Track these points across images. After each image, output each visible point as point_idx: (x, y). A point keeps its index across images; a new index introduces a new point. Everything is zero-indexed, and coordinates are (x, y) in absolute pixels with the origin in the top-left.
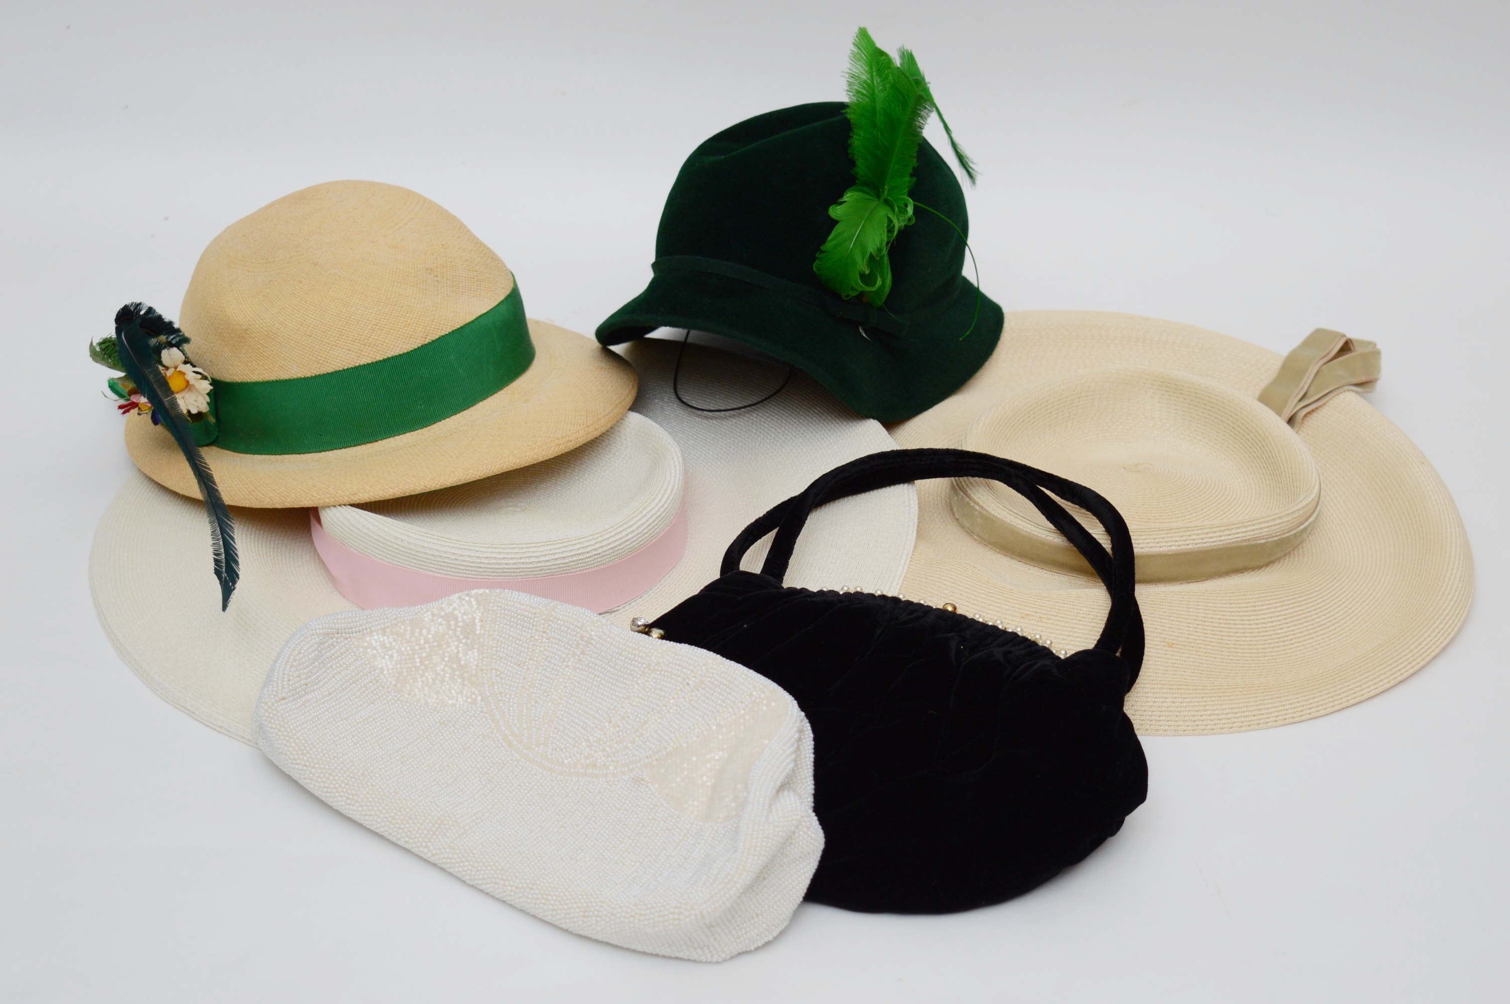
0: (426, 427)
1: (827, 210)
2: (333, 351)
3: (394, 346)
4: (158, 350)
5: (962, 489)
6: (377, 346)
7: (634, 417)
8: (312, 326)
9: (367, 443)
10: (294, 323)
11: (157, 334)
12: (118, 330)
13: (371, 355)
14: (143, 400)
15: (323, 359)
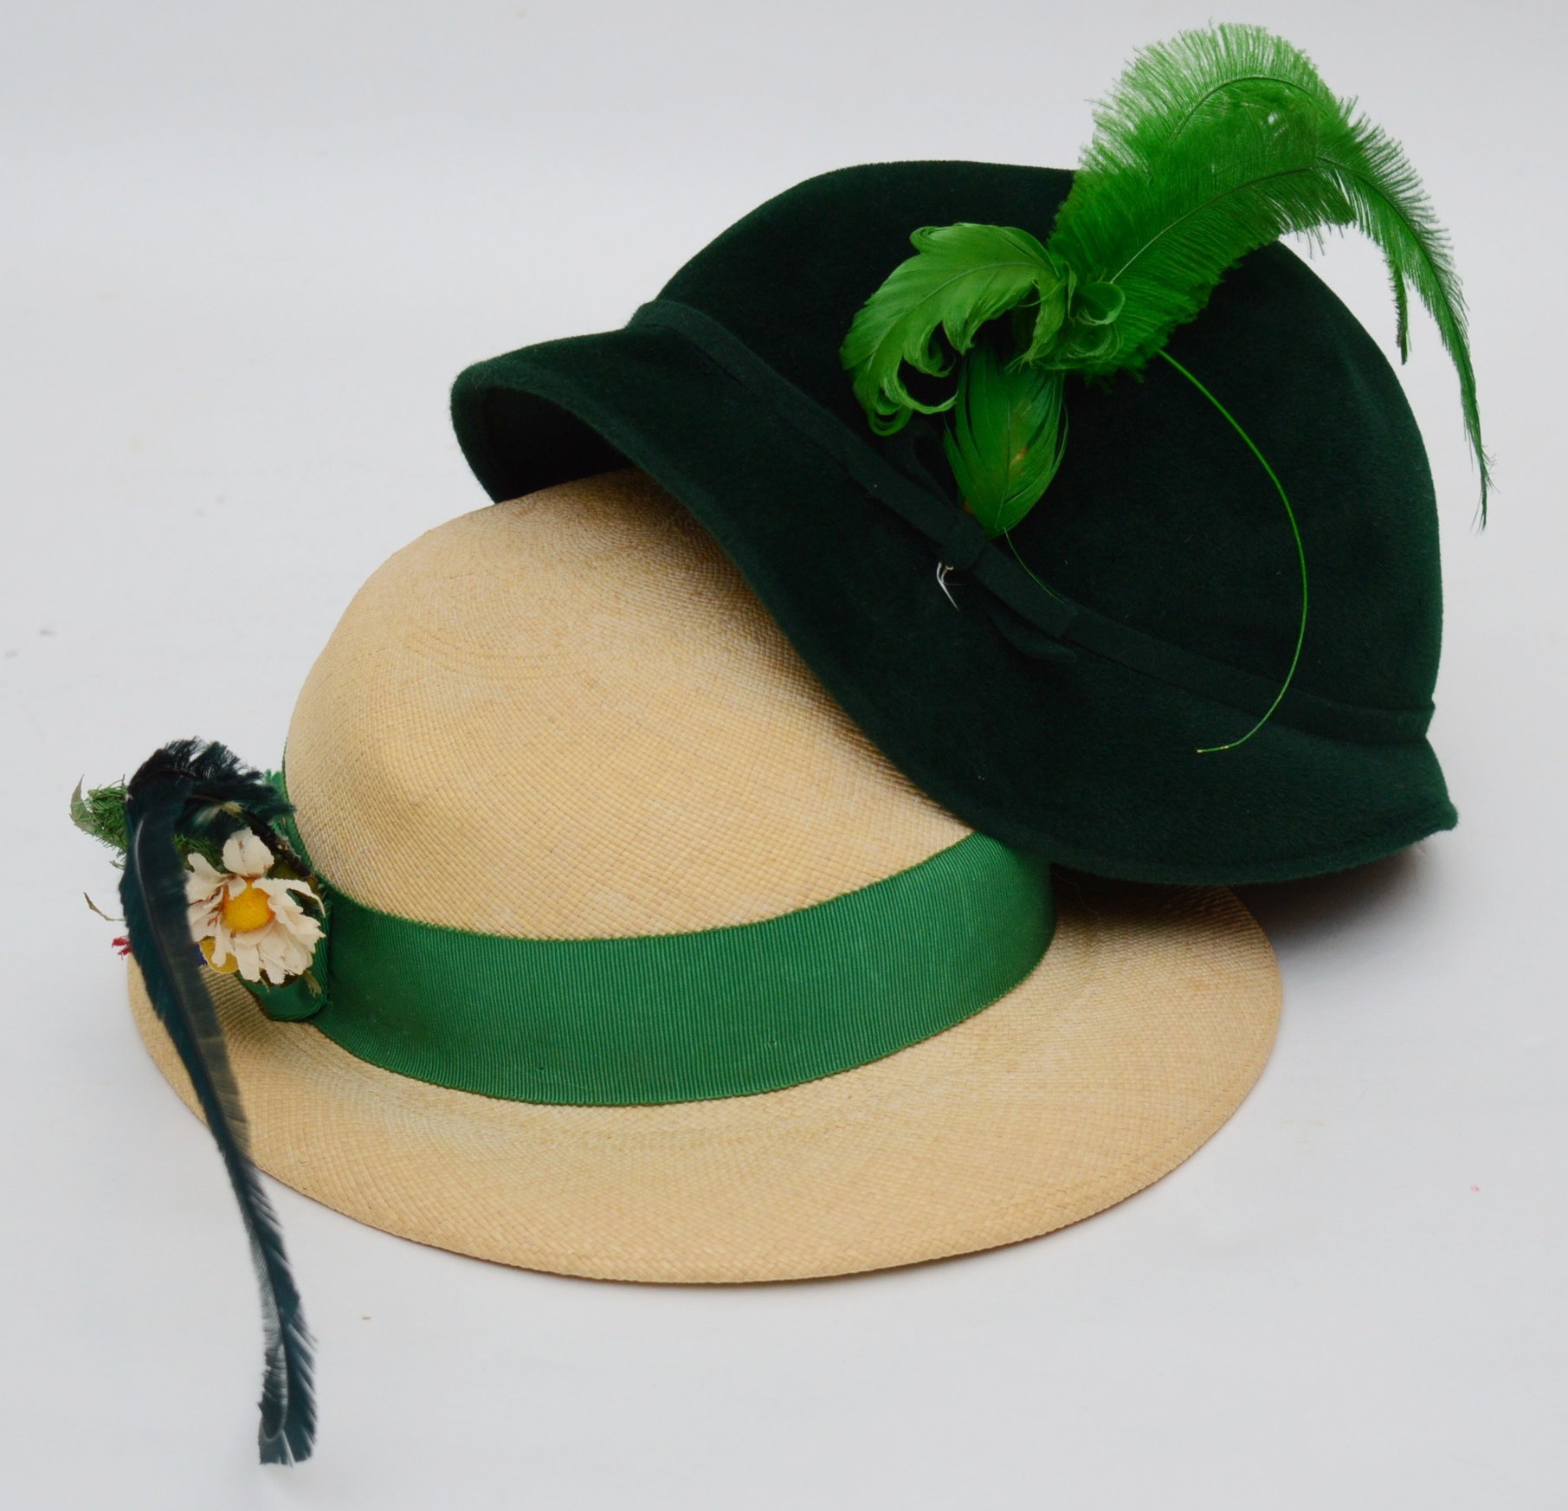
0: (775, 1091)
2: (596, 894)
3: (733, 904)
4: (218, 832)
6: (695, 900)
8: (558, 828)
9: (640, 1104)
10: (520, 815)
13: (676, 918)
15: (571, 907)
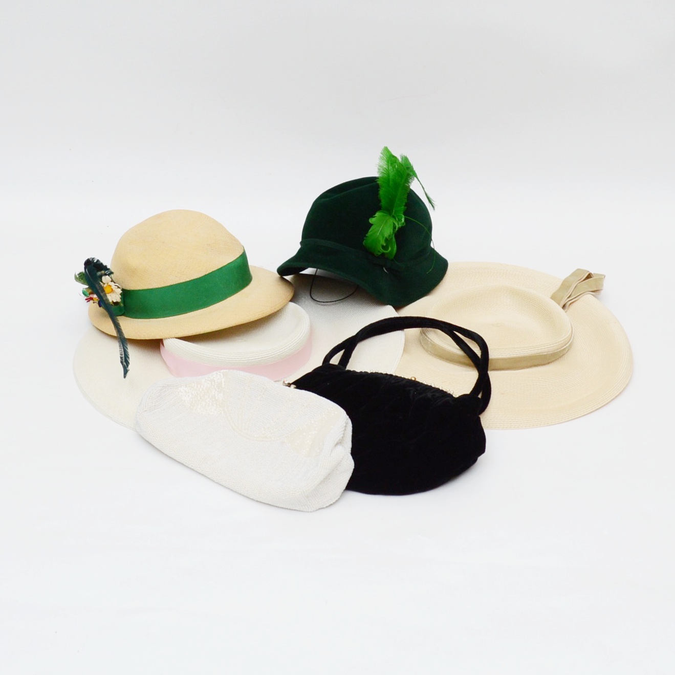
0: (206, 307)
1: (368, 219)
2: (170, 277)
3: (194, 275)
4: (101, 277)
5: (424, 333)
6: (188, 275)
7: (292, 304)
8: (161, 267)
9: (183, 314)
11: (101, 270)
12: (85, 268)
13: (185, 279)
14: (95, 296)
15: (166, 280)
